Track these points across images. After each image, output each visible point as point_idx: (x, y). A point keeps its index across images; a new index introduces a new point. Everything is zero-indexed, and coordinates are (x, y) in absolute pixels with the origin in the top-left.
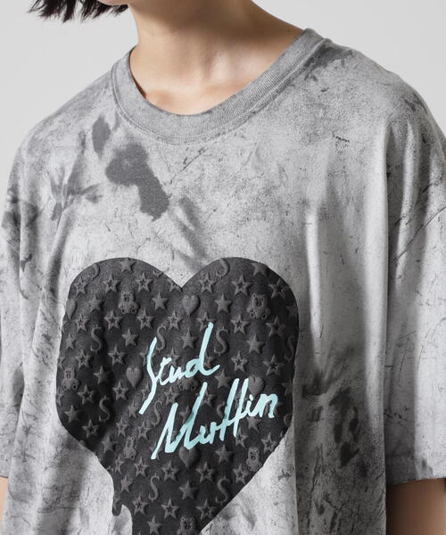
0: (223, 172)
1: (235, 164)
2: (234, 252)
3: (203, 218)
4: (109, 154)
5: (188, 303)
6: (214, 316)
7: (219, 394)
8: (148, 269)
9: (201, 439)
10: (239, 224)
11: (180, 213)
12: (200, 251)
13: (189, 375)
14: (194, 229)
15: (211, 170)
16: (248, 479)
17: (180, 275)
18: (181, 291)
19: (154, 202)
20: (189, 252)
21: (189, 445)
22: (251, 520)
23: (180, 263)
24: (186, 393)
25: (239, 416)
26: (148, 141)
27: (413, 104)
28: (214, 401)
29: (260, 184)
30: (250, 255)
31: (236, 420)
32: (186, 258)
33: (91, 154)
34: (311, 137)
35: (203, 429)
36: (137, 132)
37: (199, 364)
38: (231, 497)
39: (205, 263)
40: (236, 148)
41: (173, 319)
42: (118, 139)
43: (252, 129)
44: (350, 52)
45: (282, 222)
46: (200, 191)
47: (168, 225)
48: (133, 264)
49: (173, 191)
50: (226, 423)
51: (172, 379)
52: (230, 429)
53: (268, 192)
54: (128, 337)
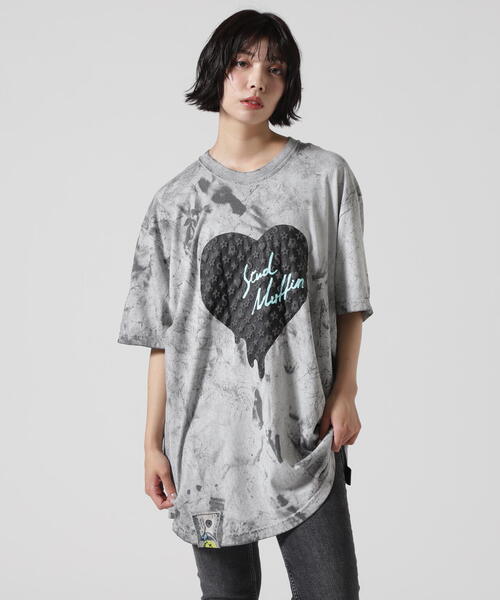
0: (269, 193)
1: (274, 190)
2: (280, 223)
3: (263, 213)
4: (211, 192)
5: (261, 246)
6: (273, 249)
7: (278, 282)
8: (241, 236)
9: (272, 302)
10: (280, 213)
11: (252, 212)
12: (265, 225)
13: (265, 275)
14: (259, 215)
15: (263, 193)
16: (292, 317)
17: (256, 236)
18: (257, 242)
19: (239, 208)
20: (259, 226)
21: (267, 305)
22: (295, 334)
23: (255, 231)
24: (264, 282)
25: (287, 290)
26: (231, 185)
27: (342, 164)
28: (277, 286)
29: (287, 197)
30: (287, 222)
31: (285, 293)
32: (258, 229)
33: (201, 193)
34: (306, 176)
35: (272, 298)
36: (225, 182)
37: (268, 270)
38: (285, 324)
39: (267, 229)
40: (274, 184)
41: (255, 254)
42: (215, 185)
43: (280, 176)
44: (309, 145)
45: (298, 210)
46: (260, 202)
47: (246, 217)
48: (234, 235)
49: (247, 203)
50: (281, 294)
51: (257, 278)
52: (283, 297)
53: (291, 199)
54: (234, 266)
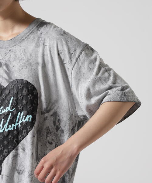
0: (16, 56)
1: (19, 54)
2: (19, 78)
3: (11, 69)
5: (7, 92)
6: (13, 95)
7: (14, 116)
9: (10, 129)
10: (20, 70)
11: (5, 67)
12: (10, 77)
13: (7, 111)
14: (8, 72)
15: (13, 56)
16: (23, 139)
17: (5, 84)
18: (5, 89)
20: (7, 78)
21: (6, 130)
22: (24, 150)
23: (5, 81)
24: (6, 116)
25: (20, 122)
27: (63, 34)
28: (13, 118)
29: (25, 59)
30: (23, 78)
31: (19, 123)
32: (6, 79)
34: (37, 46)
35: (10, 126)
37: (9, 108)
38: (18, 144)
39: (11, 81)
40: (19, 49)
41: (3, 96)
43: (23, 44)
45: (31, 69)
46: (10, 61)
49: (3, 61)
50: (17, 124)
51: (3, 112)
52: (17, 126)
53: (28, 61)
